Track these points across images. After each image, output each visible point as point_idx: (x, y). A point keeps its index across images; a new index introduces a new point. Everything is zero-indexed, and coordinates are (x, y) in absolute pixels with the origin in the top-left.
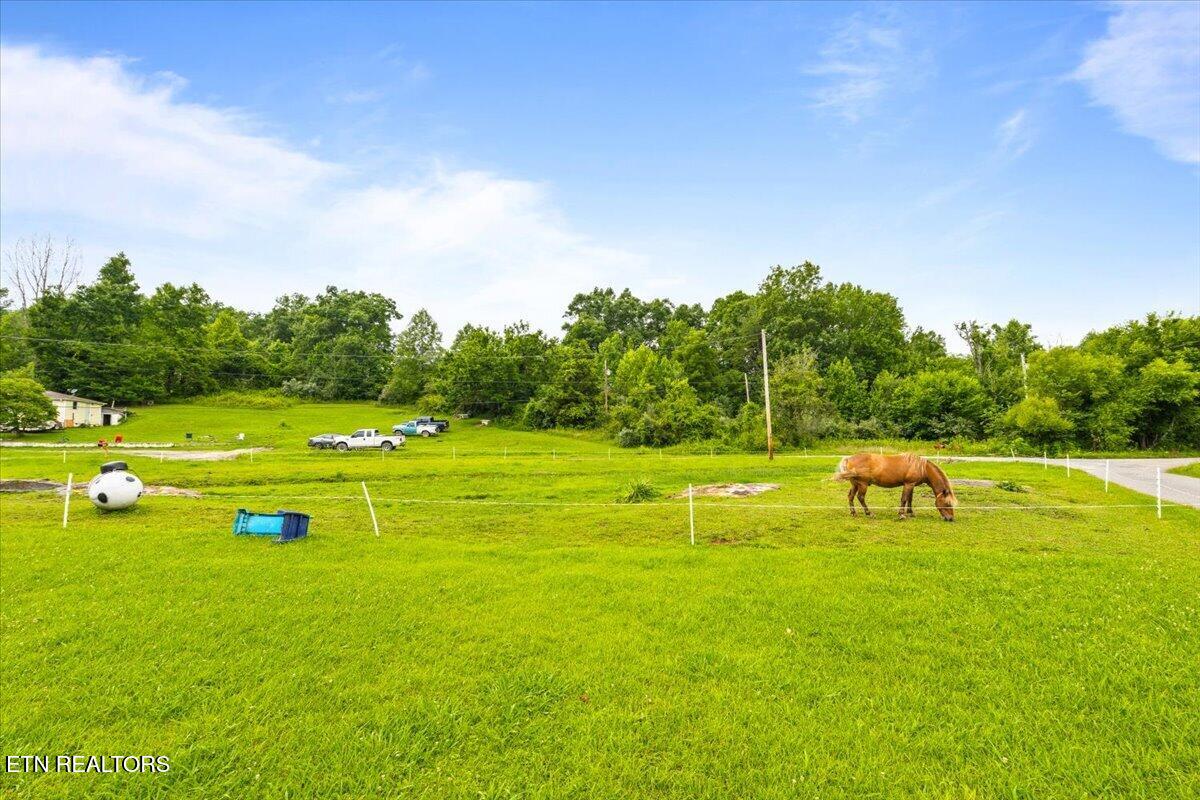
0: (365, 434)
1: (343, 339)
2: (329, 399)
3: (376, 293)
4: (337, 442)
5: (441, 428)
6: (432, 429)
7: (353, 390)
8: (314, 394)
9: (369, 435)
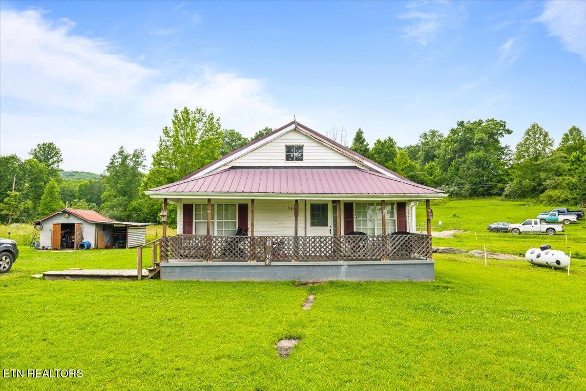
0: (533, 223)
1: (471, 155)
2: (466, 197)
3: (490, 118)
4: (512, 228)
5: (579, 217)
6: (573, 218)
7: (482, 189)
8: (456, 194)
9: (536, 223)
